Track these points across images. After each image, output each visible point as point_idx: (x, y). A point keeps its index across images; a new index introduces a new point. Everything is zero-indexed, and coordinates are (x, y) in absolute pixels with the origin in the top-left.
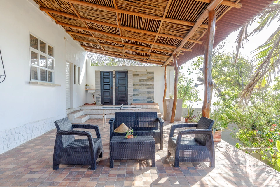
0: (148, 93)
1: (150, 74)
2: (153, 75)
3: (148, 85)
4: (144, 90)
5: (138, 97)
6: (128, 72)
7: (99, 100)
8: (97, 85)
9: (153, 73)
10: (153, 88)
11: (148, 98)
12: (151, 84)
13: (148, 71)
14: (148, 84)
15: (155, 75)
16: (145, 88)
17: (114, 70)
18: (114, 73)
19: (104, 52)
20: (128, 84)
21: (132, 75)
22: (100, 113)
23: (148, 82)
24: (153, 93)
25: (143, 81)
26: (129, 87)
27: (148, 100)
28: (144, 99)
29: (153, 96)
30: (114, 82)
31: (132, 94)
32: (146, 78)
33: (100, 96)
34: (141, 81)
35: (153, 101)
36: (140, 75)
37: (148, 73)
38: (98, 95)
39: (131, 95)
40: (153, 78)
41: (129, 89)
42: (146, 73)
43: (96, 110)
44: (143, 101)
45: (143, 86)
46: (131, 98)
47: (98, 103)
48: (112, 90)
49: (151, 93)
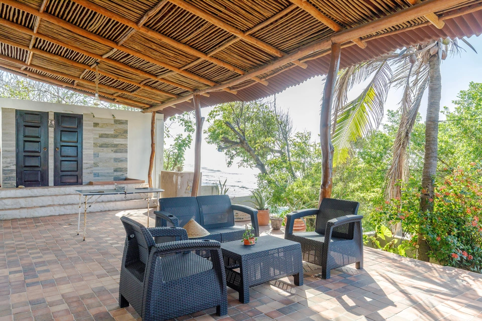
0: (116, 160)
1: (121, 125)
2: (127, 127)
3: (116, 145)
4: (108, 154)
5: (97, 168)
6: (84, 118)
7: (10, 175)
8: (7, 141)
9: (126, 122)
10: (126, 152)
11: (116, 170)
12: (123, 143)
13: (117, 118)
14: (115, 143)
15: (130, 127)
16: (111, 151)
17: (52, 111)
18: (51, 117)
19: (20, 68)
20: (84, 141)
21: (93, 125)
22: (24, 206)
23: (117, 139)
24: (126, 160)
25: (107, 137)
26: (86, 149)
27: (116, 174)
28: (108, 173)
29: (125, 166)
30: (49, 136)
31: (93, 162)
32: (112, 133)
33: (14, 167)
34: (101, 136)
35: (125, 175)
36: (100, 125)
37: (117, 122)
38: (9, 165)
39: (88, 165)
40: (126, 132)
41: (85, 152)
42: (113, 121)
43: (14, 200)
44: (105, 176)
45: (106, 147)
46: (88, 171)
47: (9, 182)
48: (47, 153)
49: (122, 161)
